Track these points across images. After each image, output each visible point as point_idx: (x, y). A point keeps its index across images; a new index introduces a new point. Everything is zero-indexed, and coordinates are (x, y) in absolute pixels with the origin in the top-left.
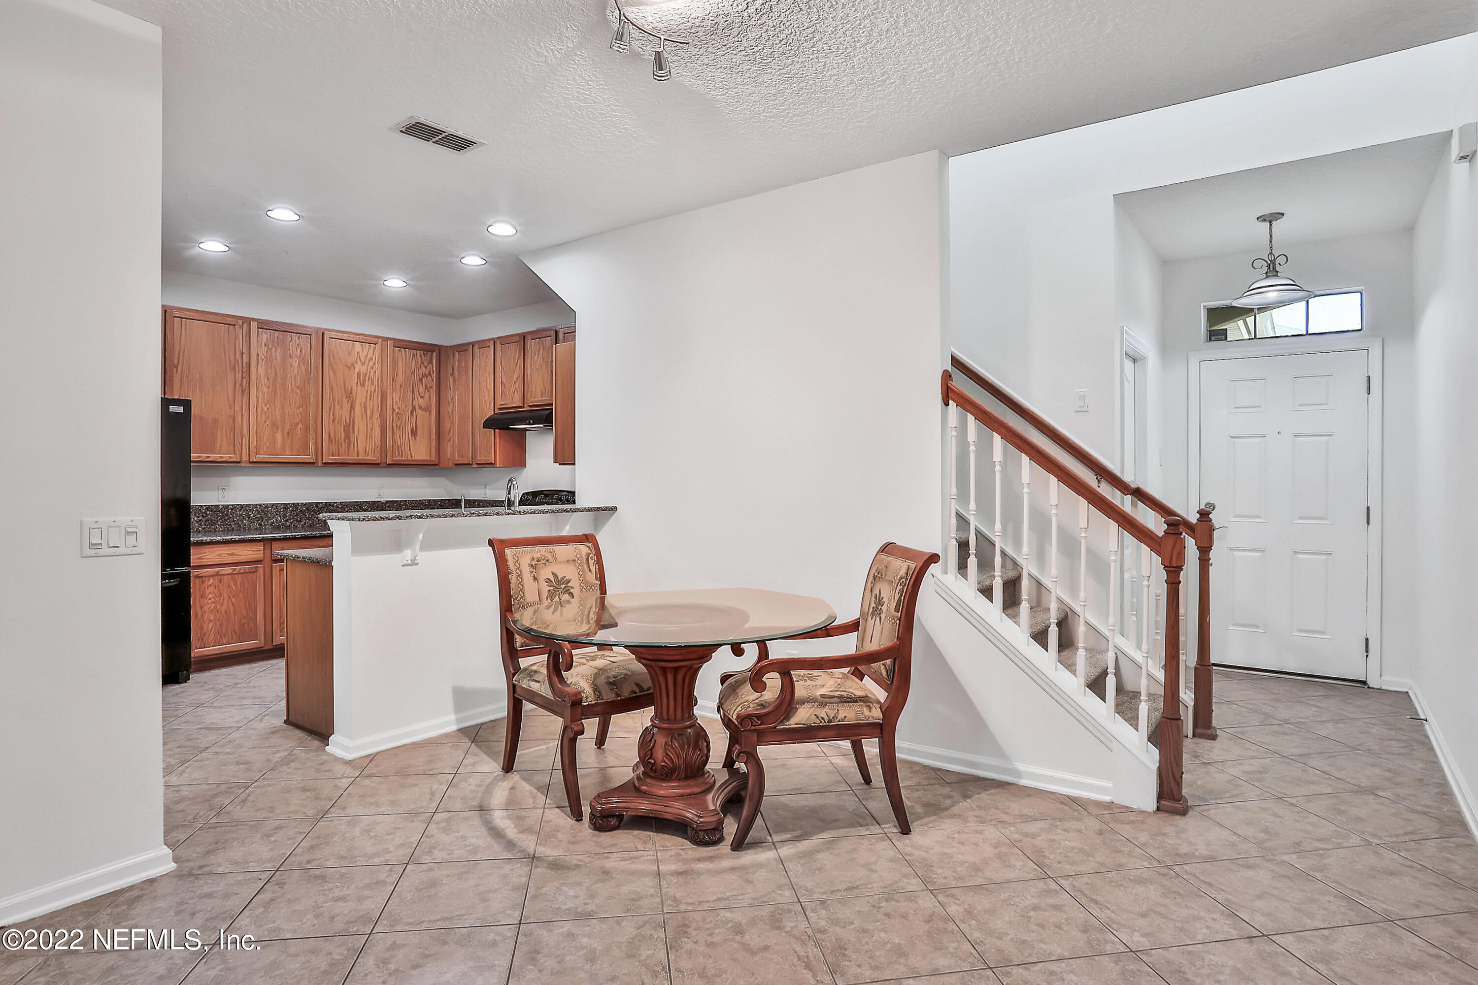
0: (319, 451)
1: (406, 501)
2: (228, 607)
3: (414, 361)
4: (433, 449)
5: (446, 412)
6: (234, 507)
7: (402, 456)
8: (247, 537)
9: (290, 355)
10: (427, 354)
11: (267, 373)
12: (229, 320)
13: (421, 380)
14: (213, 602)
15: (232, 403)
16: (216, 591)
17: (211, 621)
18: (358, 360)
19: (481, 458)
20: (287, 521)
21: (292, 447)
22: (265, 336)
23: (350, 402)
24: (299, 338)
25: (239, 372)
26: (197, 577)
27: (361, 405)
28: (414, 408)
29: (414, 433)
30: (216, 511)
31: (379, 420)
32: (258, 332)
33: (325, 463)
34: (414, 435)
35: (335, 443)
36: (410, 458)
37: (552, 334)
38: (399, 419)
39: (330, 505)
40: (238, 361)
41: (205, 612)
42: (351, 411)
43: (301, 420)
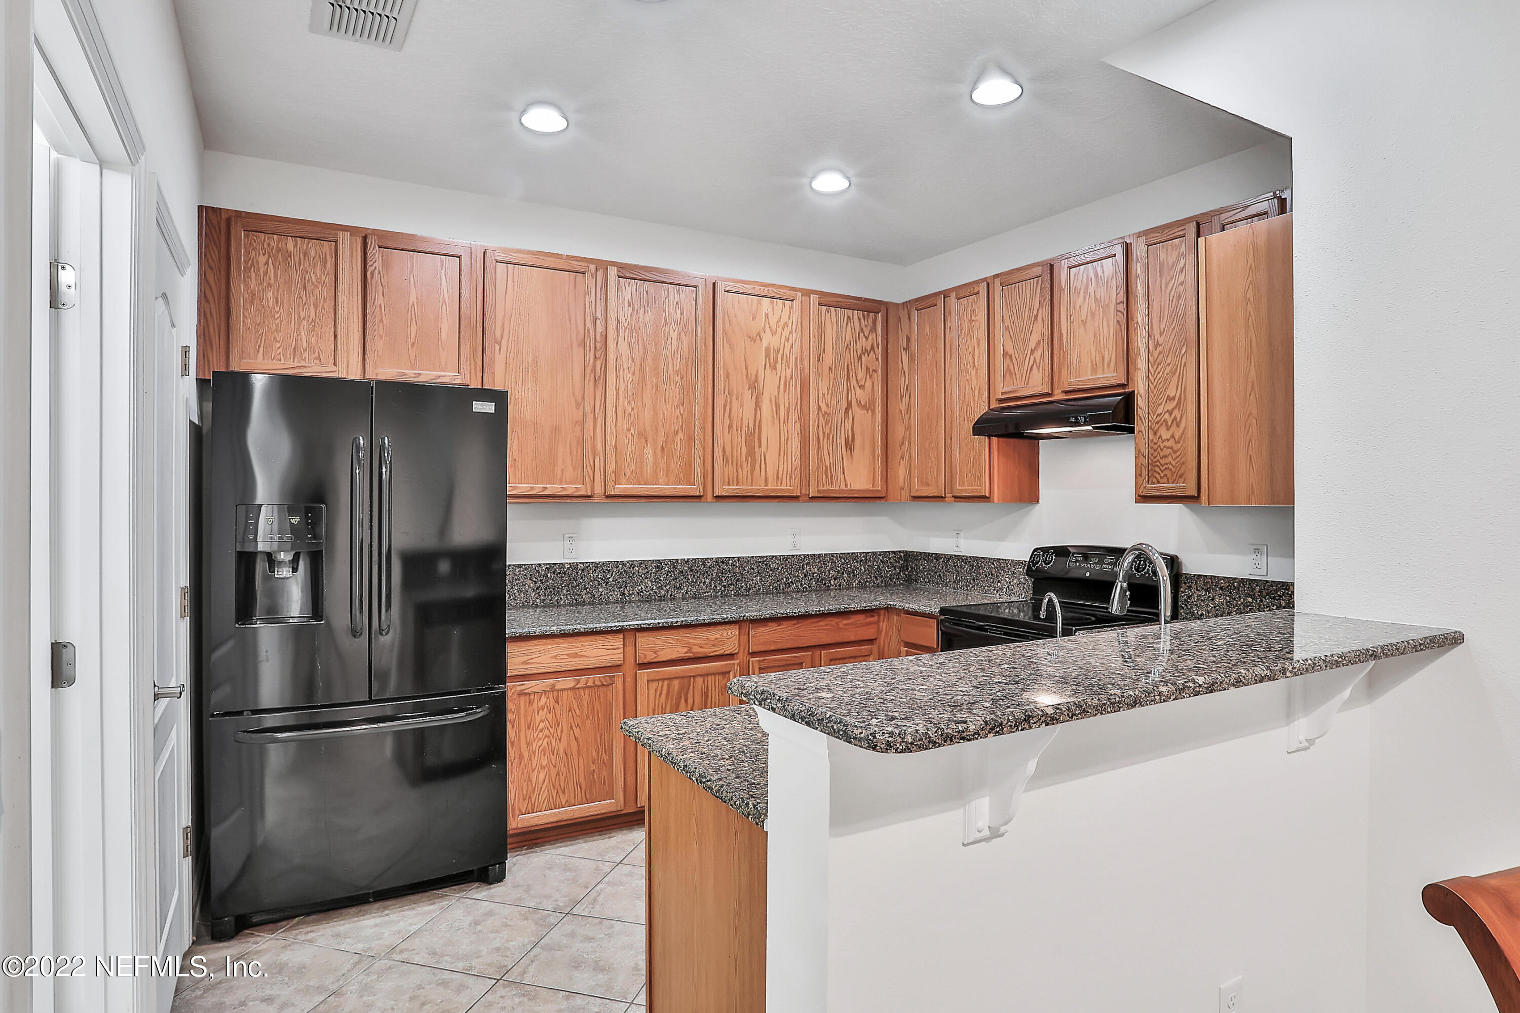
0: (710, 476)
1: (832, 555)
2: (569, 745)
3: (849, 328)
4: (878, 472)
5: (898, 411)
6: (587, 567)
7: (832, 484)
8: (598, 625)
9: (665, 318)
10: (868, 315)
11: (631, 351)
12: (577, 265)
13: (860, 358)
14: (546, 736)
15: (580, 401)
16: (550, 716)
17: (543, 768)
18: (767, 326)
19: (962, 488)
20: (661, 588)
21: (668, 471)
22: (629, 289)
23: (754, 397)
24: (678, 291)
25: (590, 351)
26: (521, 694)
27: (771, 400)
28: (849, 405)
29: (850, 445)
30: (560, 573)
31: (798, 424)
32: (619, 283)
33: (717, 497)
34: (850, 449)
35: (732, 463)
36: (843, 487)
37: (1119, 251)
38: (827, 423)
39: (723, 562)
40: (588, 330)
41: (534, 753)
42: (756, 410)
43: (682, 427)
